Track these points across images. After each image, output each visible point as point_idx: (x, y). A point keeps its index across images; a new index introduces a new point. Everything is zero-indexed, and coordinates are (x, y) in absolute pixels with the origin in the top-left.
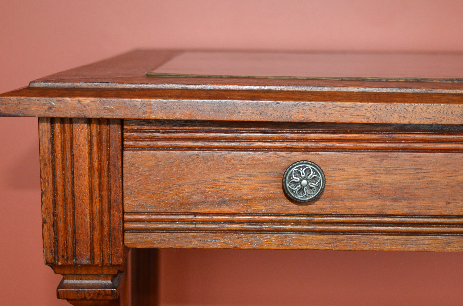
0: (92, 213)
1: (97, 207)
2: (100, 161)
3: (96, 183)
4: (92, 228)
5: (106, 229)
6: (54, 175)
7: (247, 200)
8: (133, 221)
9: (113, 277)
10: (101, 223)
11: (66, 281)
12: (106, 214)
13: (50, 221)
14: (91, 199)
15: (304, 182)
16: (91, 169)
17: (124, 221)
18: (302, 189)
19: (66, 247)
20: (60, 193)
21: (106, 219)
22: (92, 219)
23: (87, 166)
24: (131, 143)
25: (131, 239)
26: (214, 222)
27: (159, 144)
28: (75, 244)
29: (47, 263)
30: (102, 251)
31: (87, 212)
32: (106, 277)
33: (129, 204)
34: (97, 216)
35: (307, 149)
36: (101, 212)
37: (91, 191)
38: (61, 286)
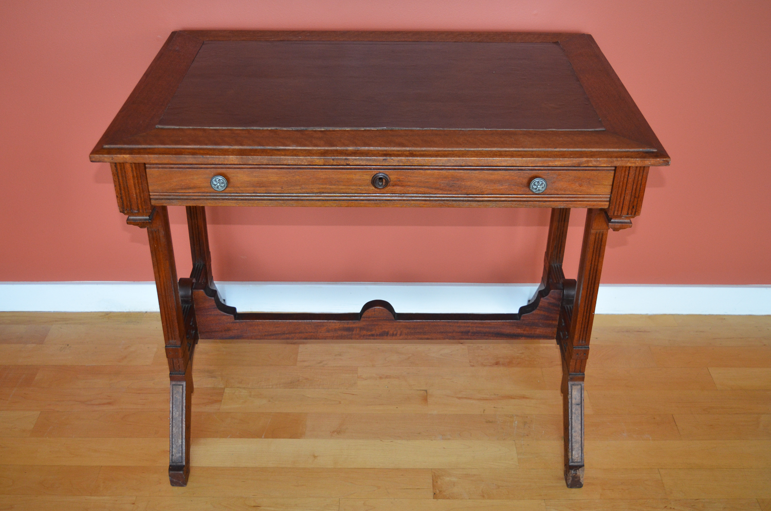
0: (136, 193)
1: (138, 191)
2: (137, 174)
3: (136, 181)
4: (137, 199)
5: (143, 199)
6: (119, 179)
7: (200, 187)
8: (154, 195)
9: (149, 216)
10: (140, 196)
11: (130, 218)
12: (142, 194)
13: (119, 196)
14: (135, 188)
15: (218, 184)
16: (133, 176)
17: (150, 195)
18: (218, 187)
19: (127, 205)
20: (122, 186)
21: (142, 196)
22: (136, 195)
23: (131, 176)
24: (149, 166)
25: (153, 202)
26: (186, 196)
27: (160, 166)
28: (131, 205)
29: (121, 212)
30: (142, 207)
31: (134, 193)
32: (146, 216)
33: (150, 188)
34: (138, 194)
35: (222, 168)
36: (140, 193)
37: (135, 184)
38: (128, 219)
